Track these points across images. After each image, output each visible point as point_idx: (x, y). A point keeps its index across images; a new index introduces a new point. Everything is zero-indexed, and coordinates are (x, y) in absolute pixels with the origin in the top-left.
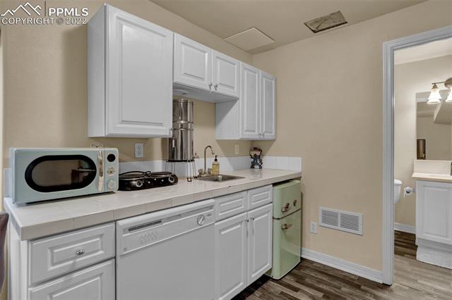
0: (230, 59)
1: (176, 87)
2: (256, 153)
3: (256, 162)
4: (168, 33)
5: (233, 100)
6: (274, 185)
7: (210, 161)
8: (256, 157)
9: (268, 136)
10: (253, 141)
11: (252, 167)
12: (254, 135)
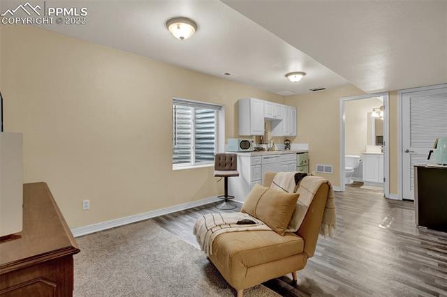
0: (279, 104)
1: (265, 118)
2: (287, 143)
3: (287, 146)
4: (263, 101)
5: (279, 121)
6: (298, 153)
7: (272, 144)
8: (287, 144)
9: (293, 135)
10: (286, 137)
11: (286, 149)
12: (288, 134)
